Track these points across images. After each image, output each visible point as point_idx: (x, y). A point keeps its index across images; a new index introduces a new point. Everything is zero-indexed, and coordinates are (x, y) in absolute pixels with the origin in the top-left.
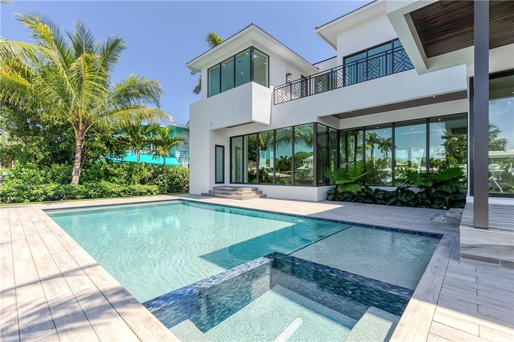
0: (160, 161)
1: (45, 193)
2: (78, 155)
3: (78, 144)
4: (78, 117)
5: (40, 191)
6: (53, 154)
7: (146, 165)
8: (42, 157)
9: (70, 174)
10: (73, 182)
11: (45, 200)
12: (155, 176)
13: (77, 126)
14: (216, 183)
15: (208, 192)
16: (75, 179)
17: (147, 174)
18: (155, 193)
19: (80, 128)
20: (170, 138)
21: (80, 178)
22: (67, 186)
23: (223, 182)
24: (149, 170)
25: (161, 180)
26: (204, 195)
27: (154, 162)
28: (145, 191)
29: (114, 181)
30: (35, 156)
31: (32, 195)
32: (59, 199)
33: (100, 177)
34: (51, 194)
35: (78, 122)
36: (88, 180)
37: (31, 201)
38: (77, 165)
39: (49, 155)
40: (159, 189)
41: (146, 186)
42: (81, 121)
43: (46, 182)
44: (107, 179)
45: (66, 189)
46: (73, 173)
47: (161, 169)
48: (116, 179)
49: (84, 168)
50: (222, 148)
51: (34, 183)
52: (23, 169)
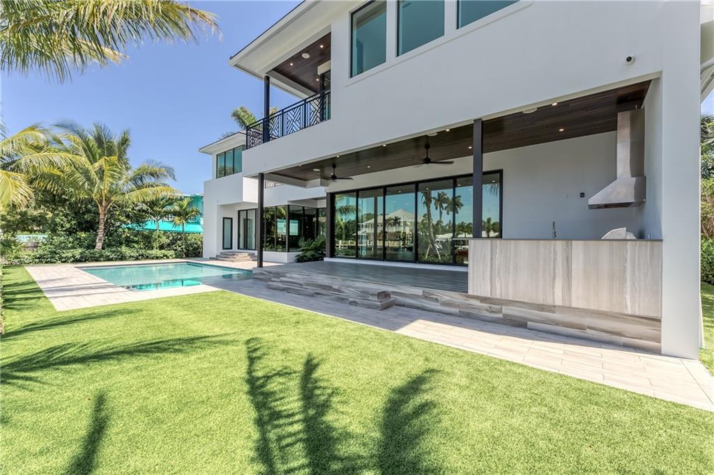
0: (180, 229)
1: (74, 257)
2: (102, 226)
3: (102, 216)
4: (101, 196)
5: (70, 255)
6: (79, 223)
7: (165, 232)
8: (68, 226)
9: (94, 241)
10: (96, 247)
11: (73, 262)
12: (173, 242)
13: (101, 203)
14: (224, 249)
15: (215, 256)
16: (99, 245)
17: (164, 240)
18: (170, 257)
19: (104, 204)
20: (188, 210)
21: (103, 244)
22: (92, 251)
23: (231, 248)
24: (168, 238)
25: (180, 246)
26: (211, 259)
27: (174, 229)
28: (162, 256)
29: (134, 247)
30: (62, 225)
31: (63, 258)
32: (85, 261)
33: (121, 244)
34: (78, 257)
35: (101, 200)
36: (109, 245)
37: (63, 262)
38: (101, 233)
39: (75, 224)
40: (176, 254)
41: (163, 251)
42: (104, 199)
43: (73, 247)
44: (127, 245)
45: (91, 254)
46: (97, 241)
47: (179, 236)
48: (136, 246)
49: (107, 235)
50: (230, 220)
51: (64, 248)
52: (55, 237)
